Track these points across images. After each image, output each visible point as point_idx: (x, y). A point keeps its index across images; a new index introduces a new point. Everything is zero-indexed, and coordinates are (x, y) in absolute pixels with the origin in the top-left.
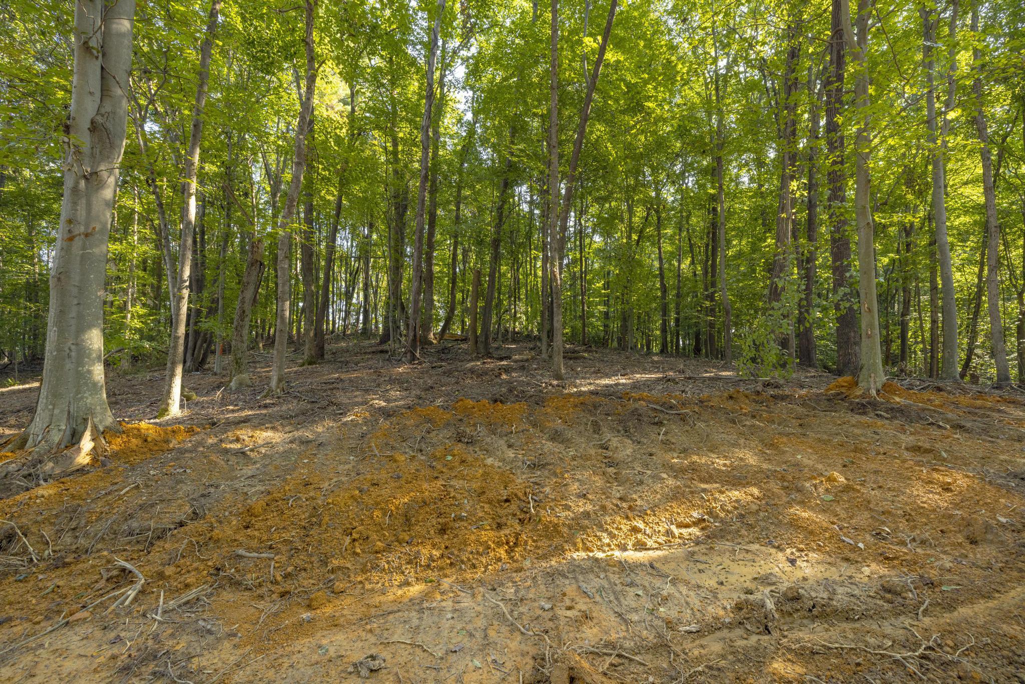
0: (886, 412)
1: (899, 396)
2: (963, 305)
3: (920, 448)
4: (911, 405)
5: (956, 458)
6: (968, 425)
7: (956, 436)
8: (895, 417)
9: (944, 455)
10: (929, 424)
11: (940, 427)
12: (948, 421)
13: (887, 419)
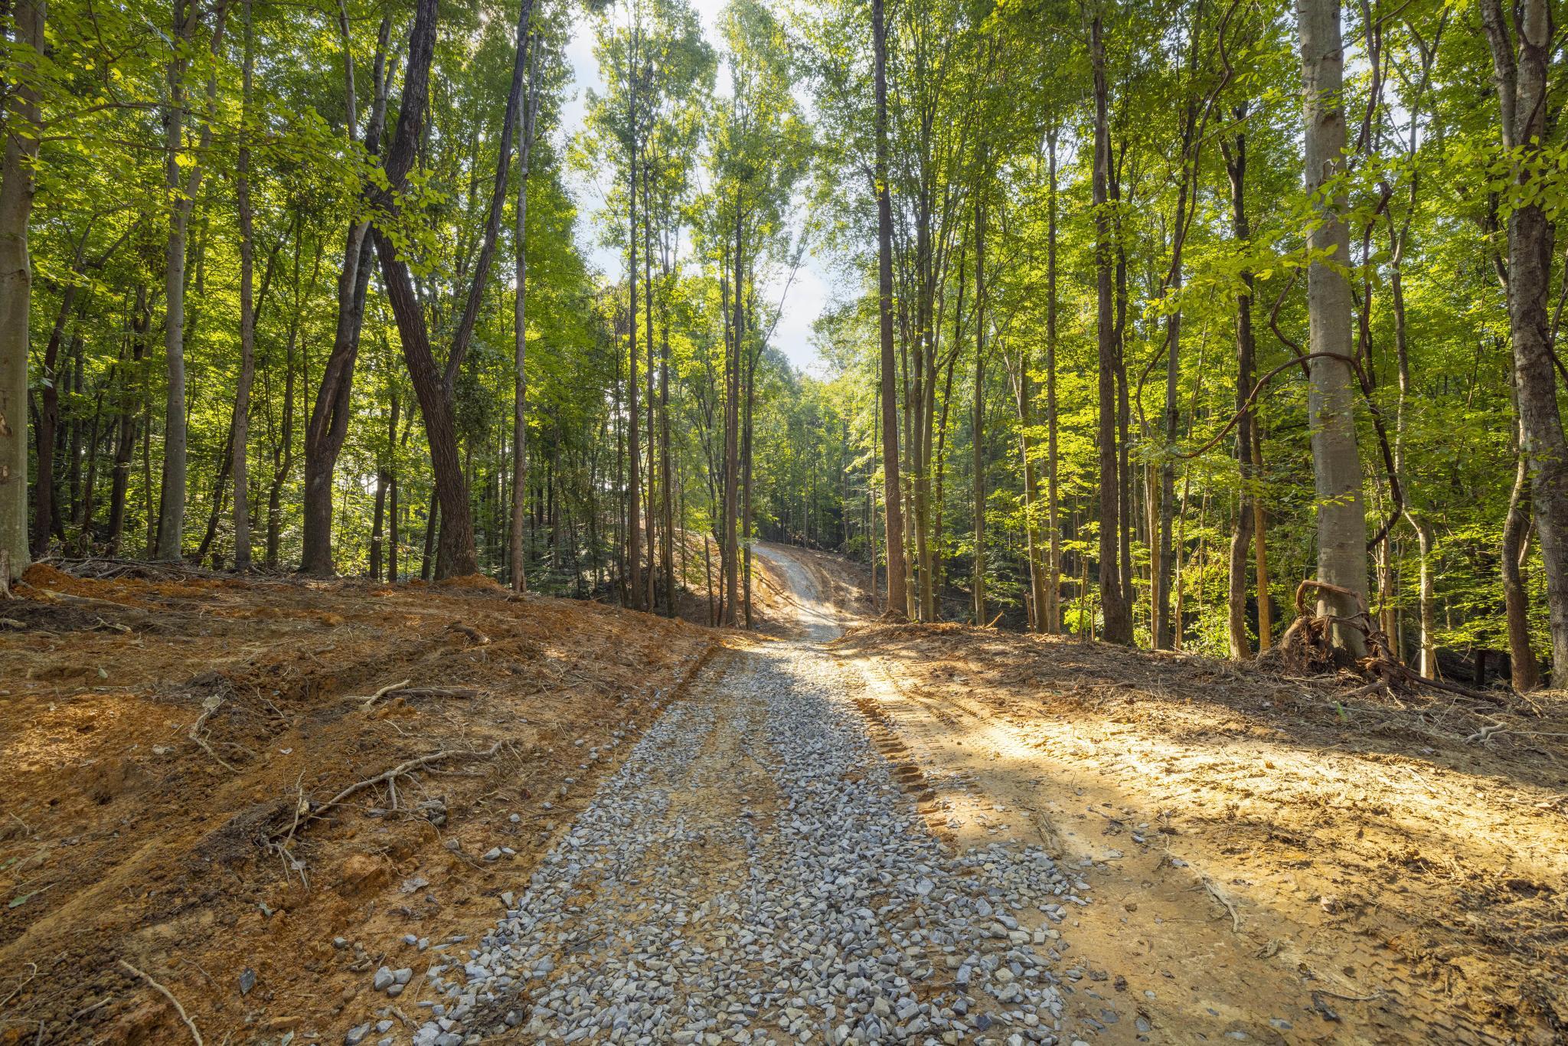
0: (20, 618)
1: (55, 588)
2: (213, 457)
3: (62, 670)
4: (74, 601)
5: (123, 676)
6: (160, 622)
7: (133, 642)
8: (37, 626)
9: (104, 673)
10: (98, 630)
11: (116, 632)
12: (129, 620)
13: (18, 630)
